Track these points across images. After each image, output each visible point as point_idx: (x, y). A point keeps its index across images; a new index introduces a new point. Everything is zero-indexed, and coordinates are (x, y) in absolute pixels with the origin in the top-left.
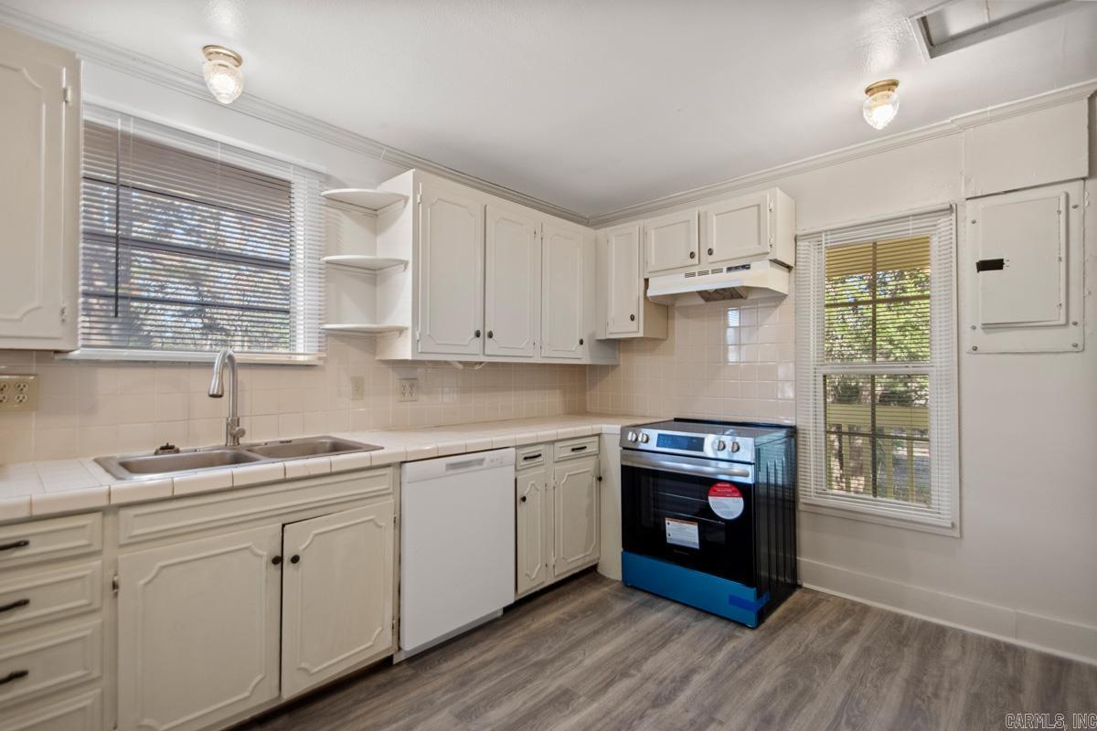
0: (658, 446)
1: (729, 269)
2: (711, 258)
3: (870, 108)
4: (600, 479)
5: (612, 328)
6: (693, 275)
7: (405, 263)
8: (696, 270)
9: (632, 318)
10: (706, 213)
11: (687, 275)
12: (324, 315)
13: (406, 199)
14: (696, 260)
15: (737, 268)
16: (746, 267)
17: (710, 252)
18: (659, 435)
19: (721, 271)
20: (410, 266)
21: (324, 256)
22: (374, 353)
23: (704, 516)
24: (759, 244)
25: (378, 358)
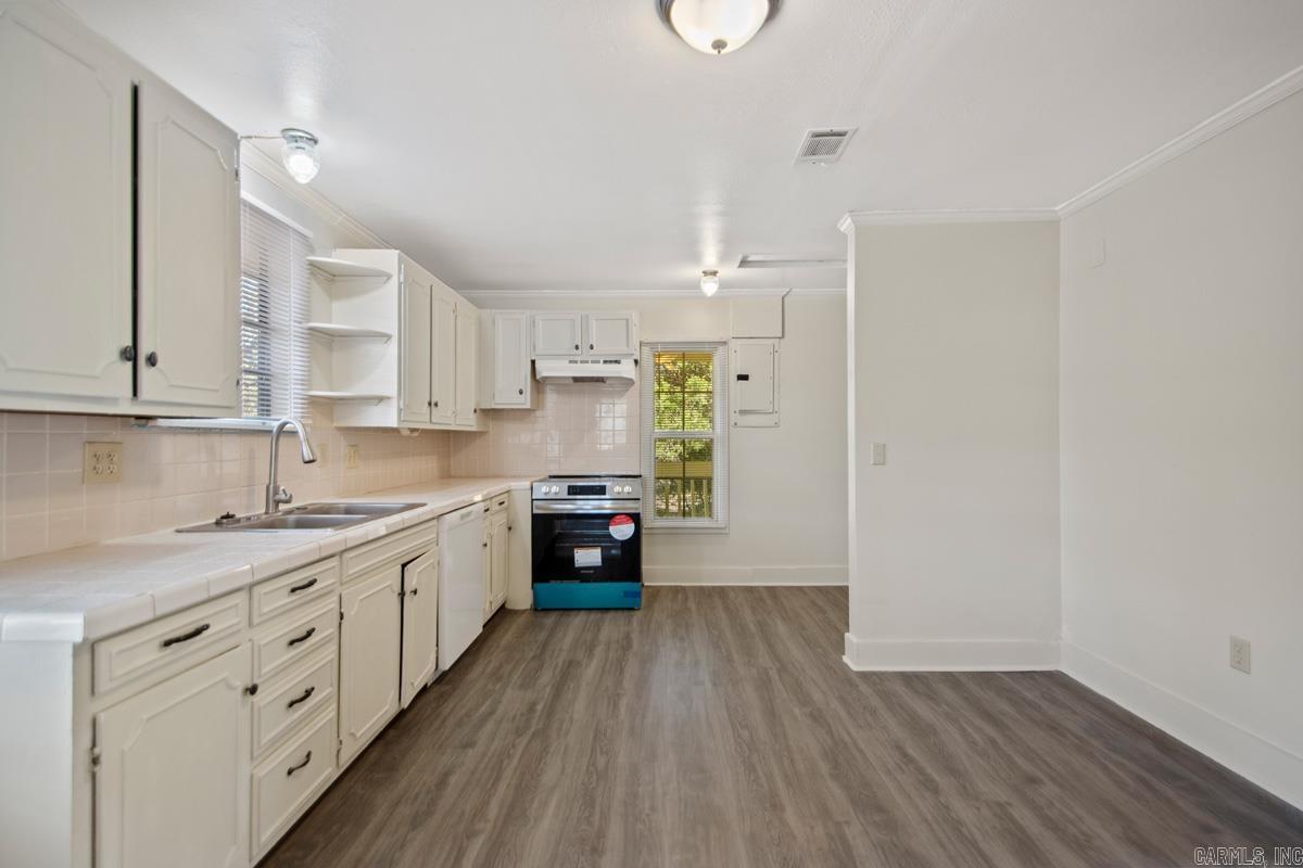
0: (569, 494)
1: (605, 362)
2: (591, 352)
3: (705, 282)
4: (510, 529)
5: (498, 400)
6: (576, 362)
7: (389, 337)
8: (579, 359)
9: (521, 392)
10: (587, 316)
11: (571, 362)
12: (307, 382)
13: (389, 277)
14: (579, 352)
15: (611, 362)
16: (617, 362)
17: (592, 347)
18: (569, 487)
19: (598, 362)
20: (395, 340)
21: (308, 321)
22: (332, 421)
23: (606, 541)
24: (628, 346)
25: (335, 424)
